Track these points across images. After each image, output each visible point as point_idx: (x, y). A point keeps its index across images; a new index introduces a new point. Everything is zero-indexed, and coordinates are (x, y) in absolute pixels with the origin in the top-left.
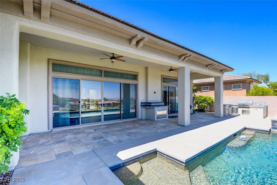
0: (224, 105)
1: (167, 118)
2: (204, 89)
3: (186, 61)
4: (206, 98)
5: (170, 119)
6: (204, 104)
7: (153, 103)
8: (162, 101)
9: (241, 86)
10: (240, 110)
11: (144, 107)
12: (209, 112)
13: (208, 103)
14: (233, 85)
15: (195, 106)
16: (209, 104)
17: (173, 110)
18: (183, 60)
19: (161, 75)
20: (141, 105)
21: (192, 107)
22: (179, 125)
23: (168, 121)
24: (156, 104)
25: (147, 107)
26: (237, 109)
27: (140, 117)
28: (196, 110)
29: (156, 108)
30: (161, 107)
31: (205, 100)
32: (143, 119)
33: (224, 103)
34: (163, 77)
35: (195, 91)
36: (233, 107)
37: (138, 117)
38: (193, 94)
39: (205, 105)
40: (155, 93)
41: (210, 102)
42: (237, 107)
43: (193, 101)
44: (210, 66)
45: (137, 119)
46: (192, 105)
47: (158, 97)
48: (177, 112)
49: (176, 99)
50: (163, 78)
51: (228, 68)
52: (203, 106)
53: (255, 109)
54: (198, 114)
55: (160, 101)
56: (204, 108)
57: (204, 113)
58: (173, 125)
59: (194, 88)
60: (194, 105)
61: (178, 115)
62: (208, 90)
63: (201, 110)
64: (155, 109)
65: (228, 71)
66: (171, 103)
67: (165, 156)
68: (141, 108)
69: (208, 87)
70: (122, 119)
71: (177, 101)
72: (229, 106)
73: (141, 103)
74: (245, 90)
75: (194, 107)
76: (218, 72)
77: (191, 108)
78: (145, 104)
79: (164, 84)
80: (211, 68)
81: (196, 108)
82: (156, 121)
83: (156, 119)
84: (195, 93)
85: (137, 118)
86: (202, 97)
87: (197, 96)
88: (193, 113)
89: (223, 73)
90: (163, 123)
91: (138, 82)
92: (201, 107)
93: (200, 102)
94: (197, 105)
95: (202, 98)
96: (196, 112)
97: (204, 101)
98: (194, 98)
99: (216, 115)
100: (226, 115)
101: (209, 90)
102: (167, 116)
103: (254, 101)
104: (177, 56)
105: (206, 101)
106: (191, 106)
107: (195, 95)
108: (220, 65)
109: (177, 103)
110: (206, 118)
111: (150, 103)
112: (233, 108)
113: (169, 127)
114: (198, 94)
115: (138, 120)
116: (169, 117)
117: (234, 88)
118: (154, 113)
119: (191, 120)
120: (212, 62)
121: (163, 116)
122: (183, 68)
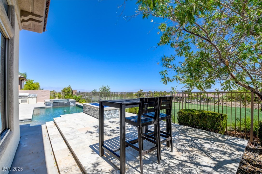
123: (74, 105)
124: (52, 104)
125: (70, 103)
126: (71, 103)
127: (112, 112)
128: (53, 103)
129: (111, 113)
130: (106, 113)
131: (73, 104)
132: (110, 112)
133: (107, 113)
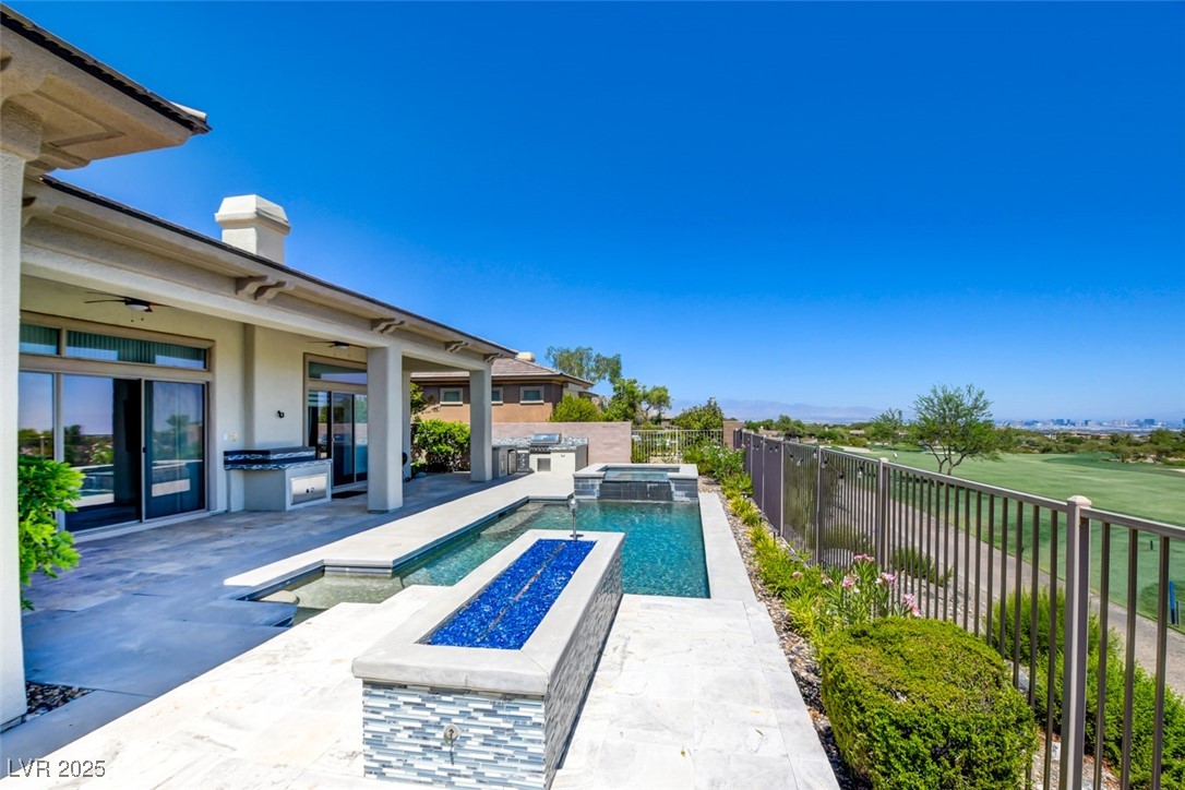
0: (495, 449)
1: (329, 499)
2: (449, 396)
3: (392, 334)
4: (450, 429)
5: (339, 501)
6: (444, 448)
7: (276, 451)
8: (307, 445)
9: (542, 394)
10: (534, 459)
11: (240, 466)
12: (460, 469)
13: (456, 443)
14: (522, 389)
15: (417, 455)
16: (461, 446)
17: (345, 473)
18: (382, 331)
19: (305, 354)
20: (226, 462)
21: (410, 458)
22: (370, 512)
23: (332, 507)
24: (286, 456)
25: (255, 467)
26: (527, 456)
27: (221, 506)
28: (423, 467)
29: (290, 469)
30: (306, 464)
31: (447, 436)
32: (233, 510)
33: (496, 442)
34: (309, 358)
35: (417, 406)
36: (519, 452)
37: (212, 506)
38: (413, 416)
39: (449, 449)
40: (281, 415)
41: (461, 439)
42: (527, 452)
43: (413, 438)
44: (454, 346)
45: (208, 514)
46: (409, 452)
47: (292, 432)
48: (363, 477)
49: (357, 433)
50: (310, 363)
51: (501, 352)
52: (442, 453)
53: (559, 454)
54: (426, 481)
55: (300, 444)
56: (446, 459)
57: (447, 474)
58: (352, 515)
59: (416, 398)
60: (417, 448)
61: (366, 488)
62: (458, 400)
63: (437, 466)
64: (287, 471)
65: (501, 357)
66: (340, 449)
67: (347, 569)
68: (224, 472)
69: (458, 393)
70: (147, 518)
71: (360, 441)
72: (510, 451)
73: (226, 453)
74: (550, 404)
75: (414, 459)
76: (477, 359)
77: (404, 461)
78: (242, 457)
79: (311, 384)
80: (458, 349)
81: (422, 460)
82: (291, 512)
83: (289, 507)
84: (419, 414)
85: (209, 510)
86: (440, 425)
87: (424, 422)
88: (412, 475)
89: (491, 362)
90: (318, 513)
91: (214, 376)
92: (437, 455)
93: (434, 440)
94: (424, 453)
95: (440, 430)
96: (422, 473)
97: (445, 437)
98: (415, 429)
99: (473, 478)
100: (501, 475)
101: (461, 403)
102: (329, 493)
103: (563, 436)
104: (366, 319)
105: (450, 437)
106: (404, 456)
107: (418, 420)
108: (479, 343)
109: (365, 449)
110: (450, 486)
111: (266, 453)
112: (518, 456)
113: (342, 519)
114: (427, 416)
115: (214, 516)
116: (334, 496)
117: (525, 399)
118: (282, 486)
119: (404, 496)
120: (457, 337)
121: (312, 495)
122: (383, 350)
123: (688, 499)
124: (598, 488)
125: (673, 489)
126: (677, 489)
127: (463, 714)
128: (600, 481)
129: (446, 718)
130: (393, 707)
131: (686, 496)
132: (441, 709)
133: (410, 711)
